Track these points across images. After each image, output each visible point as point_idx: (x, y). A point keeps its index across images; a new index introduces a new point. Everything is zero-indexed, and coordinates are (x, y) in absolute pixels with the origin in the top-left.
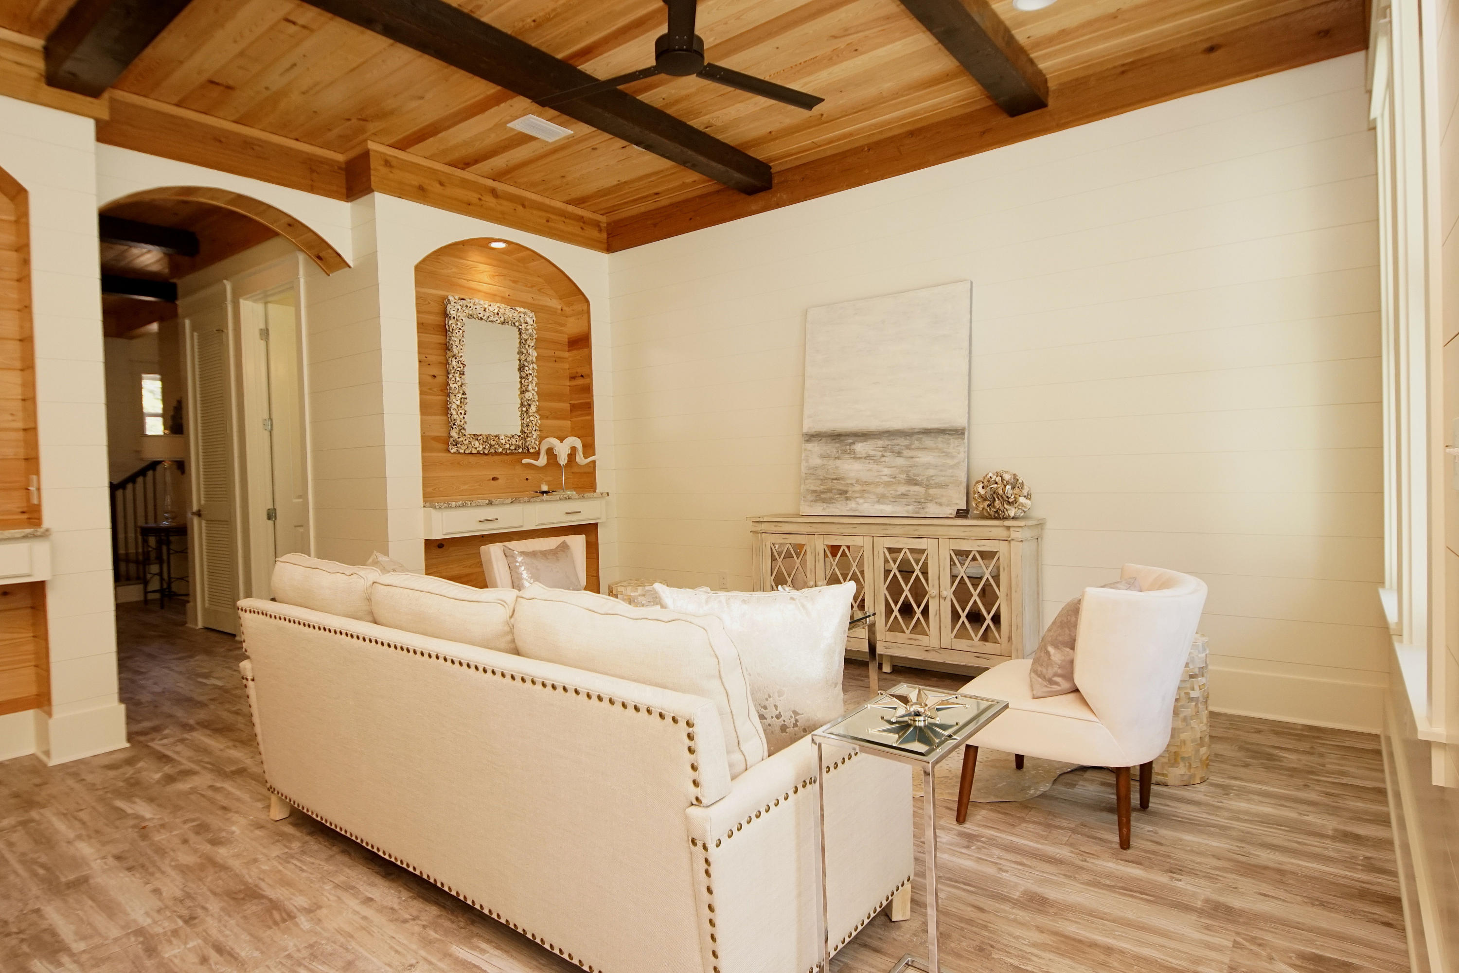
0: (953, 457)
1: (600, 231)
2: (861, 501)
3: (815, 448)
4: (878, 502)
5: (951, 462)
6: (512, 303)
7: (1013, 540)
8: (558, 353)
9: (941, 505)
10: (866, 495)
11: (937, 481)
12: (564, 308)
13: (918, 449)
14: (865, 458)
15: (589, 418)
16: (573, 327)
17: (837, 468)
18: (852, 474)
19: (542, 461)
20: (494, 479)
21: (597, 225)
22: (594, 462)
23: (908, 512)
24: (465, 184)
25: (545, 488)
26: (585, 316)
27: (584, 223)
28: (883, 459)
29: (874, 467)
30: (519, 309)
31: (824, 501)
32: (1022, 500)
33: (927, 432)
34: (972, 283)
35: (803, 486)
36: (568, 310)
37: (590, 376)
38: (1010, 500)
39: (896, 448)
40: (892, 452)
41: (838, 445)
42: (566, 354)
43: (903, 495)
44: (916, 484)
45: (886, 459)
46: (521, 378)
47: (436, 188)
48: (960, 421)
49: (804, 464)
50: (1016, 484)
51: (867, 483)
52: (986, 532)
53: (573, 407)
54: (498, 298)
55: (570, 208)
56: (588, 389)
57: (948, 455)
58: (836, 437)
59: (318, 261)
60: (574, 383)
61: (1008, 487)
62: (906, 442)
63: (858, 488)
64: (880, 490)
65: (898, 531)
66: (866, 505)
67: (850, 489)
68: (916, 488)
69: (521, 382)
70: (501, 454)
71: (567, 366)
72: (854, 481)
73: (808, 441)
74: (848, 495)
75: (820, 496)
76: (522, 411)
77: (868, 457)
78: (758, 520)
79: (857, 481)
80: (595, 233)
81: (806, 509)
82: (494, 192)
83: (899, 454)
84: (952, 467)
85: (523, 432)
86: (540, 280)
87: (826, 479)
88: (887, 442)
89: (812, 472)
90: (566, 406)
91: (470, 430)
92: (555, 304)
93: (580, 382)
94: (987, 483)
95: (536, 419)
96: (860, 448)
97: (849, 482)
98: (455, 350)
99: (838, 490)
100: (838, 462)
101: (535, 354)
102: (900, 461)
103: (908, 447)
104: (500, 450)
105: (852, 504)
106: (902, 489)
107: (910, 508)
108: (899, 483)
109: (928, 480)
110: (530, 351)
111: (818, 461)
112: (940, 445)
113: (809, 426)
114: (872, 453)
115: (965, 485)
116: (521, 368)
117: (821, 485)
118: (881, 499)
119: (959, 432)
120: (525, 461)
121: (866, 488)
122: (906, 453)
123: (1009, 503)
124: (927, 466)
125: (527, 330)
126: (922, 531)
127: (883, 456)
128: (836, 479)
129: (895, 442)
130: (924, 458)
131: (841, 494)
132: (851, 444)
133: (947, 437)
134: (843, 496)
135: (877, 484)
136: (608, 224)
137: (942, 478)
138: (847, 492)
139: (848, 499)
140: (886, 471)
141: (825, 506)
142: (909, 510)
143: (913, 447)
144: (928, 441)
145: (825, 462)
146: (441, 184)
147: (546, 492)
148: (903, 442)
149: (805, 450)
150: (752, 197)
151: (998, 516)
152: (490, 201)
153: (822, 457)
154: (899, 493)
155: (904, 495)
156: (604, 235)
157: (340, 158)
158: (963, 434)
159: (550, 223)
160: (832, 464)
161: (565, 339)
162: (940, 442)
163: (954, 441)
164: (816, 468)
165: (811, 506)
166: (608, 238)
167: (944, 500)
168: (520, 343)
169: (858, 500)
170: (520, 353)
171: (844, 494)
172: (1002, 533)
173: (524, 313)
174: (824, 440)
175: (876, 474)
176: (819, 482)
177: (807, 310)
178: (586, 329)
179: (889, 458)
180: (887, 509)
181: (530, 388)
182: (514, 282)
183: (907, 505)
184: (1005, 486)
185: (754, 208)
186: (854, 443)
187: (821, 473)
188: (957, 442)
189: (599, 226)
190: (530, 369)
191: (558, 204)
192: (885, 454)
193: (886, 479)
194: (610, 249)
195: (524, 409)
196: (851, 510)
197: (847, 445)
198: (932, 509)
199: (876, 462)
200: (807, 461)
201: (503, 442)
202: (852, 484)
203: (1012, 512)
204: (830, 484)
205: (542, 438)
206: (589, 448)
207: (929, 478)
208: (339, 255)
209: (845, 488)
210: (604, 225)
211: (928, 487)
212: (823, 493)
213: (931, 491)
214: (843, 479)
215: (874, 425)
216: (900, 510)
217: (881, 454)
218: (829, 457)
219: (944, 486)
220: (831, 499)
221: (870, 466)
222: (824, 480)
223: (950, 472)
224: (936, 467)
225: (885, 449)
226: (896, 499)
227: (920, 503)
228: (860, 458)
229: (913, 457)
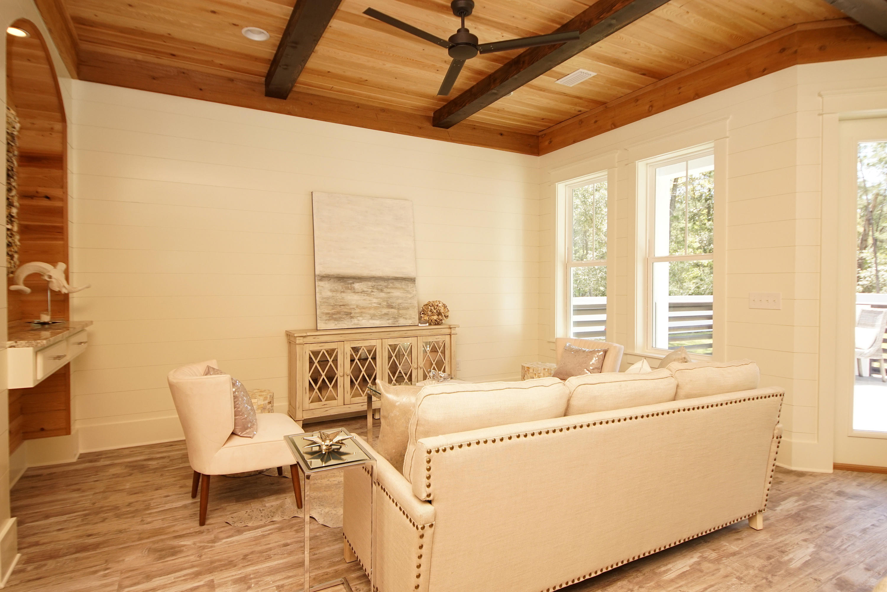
0: (410, 293)
2: (361, 318)
3: (324, 285)
4: (371, 319)
5: (410, 296)
9: (406, 319)
10: (363, 315)
11: (403, 306)
13: (392, 288)
14: (361, 292)
17: (343, 298)
18: (354, 302)
23: (389, 324)
25: (46, 319)
28: (372, 293)
29: (368, 298)
31: (335, 319)
32: (448, 314)
33: (396, 279)
34: (412, 201)
35: (317, 311)
37: (63, 198)
38: (445, 315)
39: (380, 287)
40: (378, 289)
41: (342, 284)
44: (392, 308)
45: (374, 293)
48: (412, 274)
49: (318, 295)
51: (364, 308)
52: (440, 332)
56: (59, 213)
57: (408, 292)
58: (341, 278)
62: (385, 284)
63: (358, 311)
64: (372, 312)
66: (364, 321)
67: (353, 311)
68: (393, 310)
72: (355, 307)
73: (321, 280)
74: (352, 315)
75: (332, 317)
77: (363, 292)
79: (357, 306)
81: (324, 326)
83: (382, 291)
84: (410, 298)
87: (336, 305)
88: (374, 284)
89: (326, 301)
96: (357, 286)
97: (352, 307)
99: (345, 312)
100: (344, 295)
102: (382, 295)
103: (387, 287)
105: (355, 321)
106: (385, 311)
107: (390, 321)
108: (383, 307)
109: (398, 306)
111: (329, 294)
112: (404, 287)
113: (319, 270)
114: (366, 289)
115: (416, 307)
117: (333, 309)
118: (373, 317)
119: (412, 280)
121: (363, 310)
122: (385, 290)
124: (398, 298)
126: (408, 333)
127: (372, 292)
128: (343, 305)
129: (379, 283)
130: (396, 293)
131: (347, 315)
132: (351, 283)
133: (407, 282)
134: (349, 316)
135: (370, 308)
137: (406, 305)
138: (351, 313)
139: (352, 317)
140: (375, 300)
141: (336, 323)
143: (389, 287)
144: (397, 284)
145: (334, 294)
148: (383, 284)
149: (319, 286)
153: (331, 291)
154: (383, 313)
155: (386, 314)
158: (415, 281)
160: (339, 296)
162: (403, 284)
163: (410, 285)
164: (328, 298)
165: (326, 323)
167: (407, 316)
169: (358, 318)
171: (349, 315)
174: (332, 280)
175: (369, 302)
176: (331, 307)
177: (312, 193)
179: (376, 293)
180: (377, 323)
183: (388, 320)
184: (442, 308)
186: (353, 283)
187: (332, 302)
188: (412, 285)
192: (373, 290)
193: (375, 305)
196: (355, 324)
197: (348, 284)
198: (402, 322)
199: (368, 295)
200: (321, 293)
202: (354, 308)
204: (338, 309)
207: (399, 304)
209: (349, 311)
211: (399, 309)
212: (334, 314)
213: (401, 312)
214: (348, 305)
215: (365, 273)
216: (385, 323)
217: (371, 290)
218: (336, 291)
219: (407, 309)
220: (340, 318)
221: (365, 297)
222: (334, 306)
223: (409, 301)
224: (402, 298)
225: (373, 287)
226: (381, 317)
227: (395, 318)
228: (358, 293)
229: (389, 293)
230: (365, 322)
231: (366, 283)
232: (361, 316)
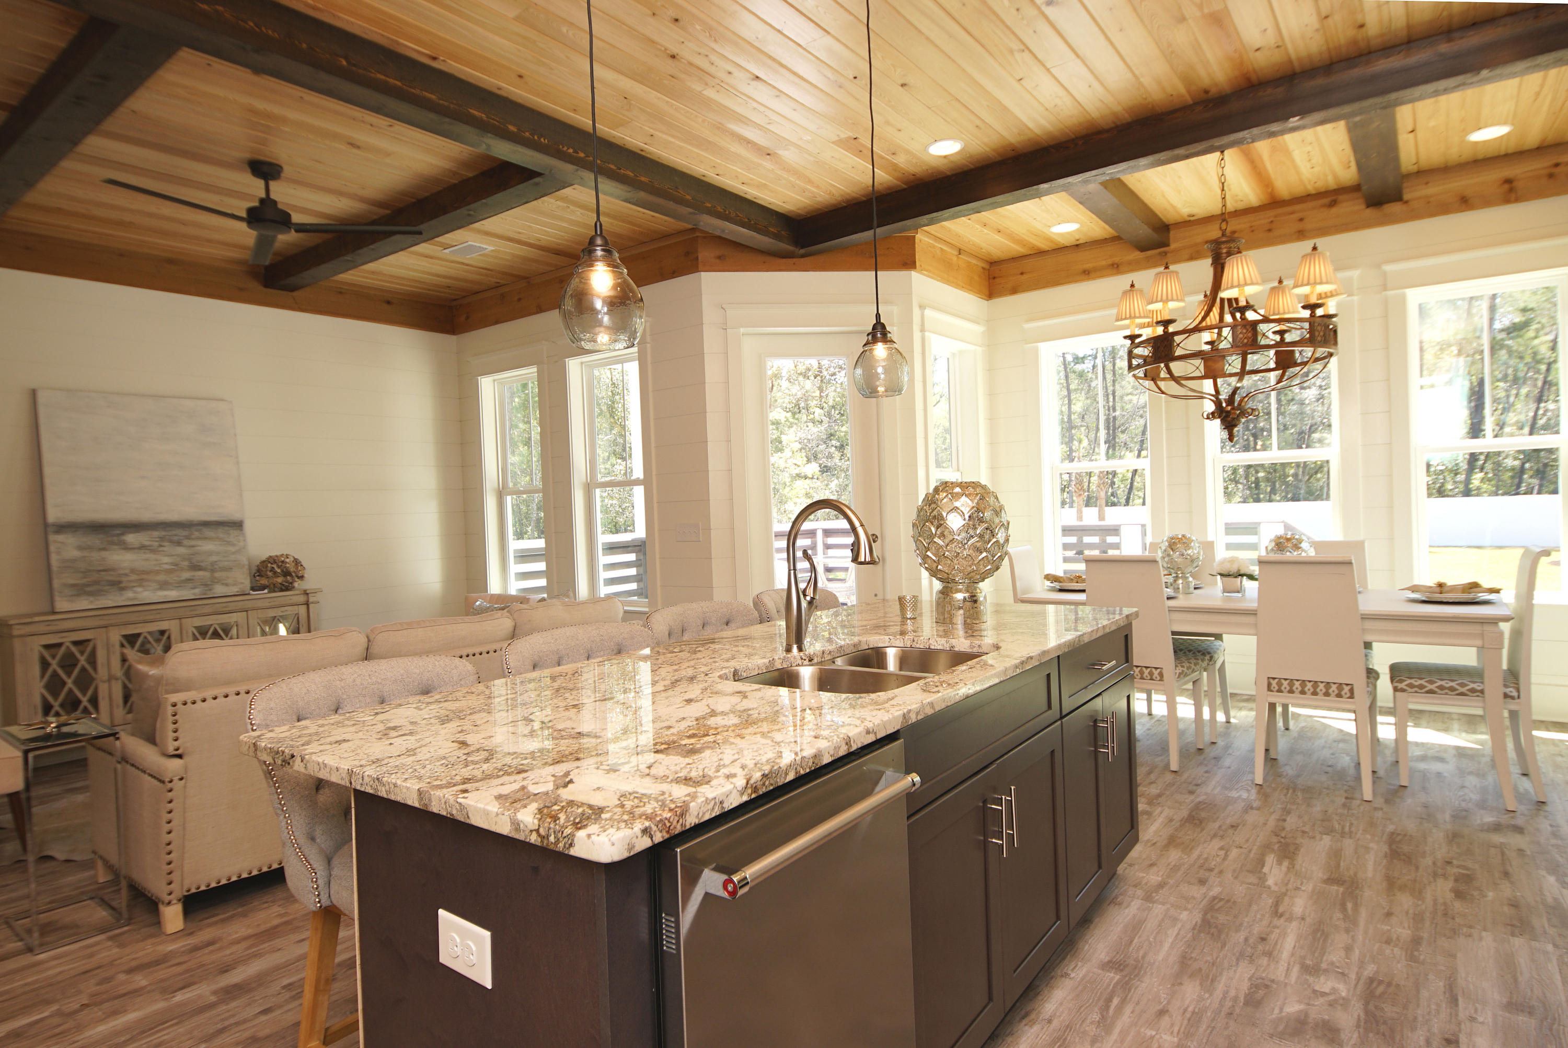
0: (234, 545)
2: (139, 589)
3: (65, 539)
4: (160, 588)
5: (232, 549)
9: (227, 585)
10: (145, 583)
11: (221, 565)
13: (199, 538)
14: (139, 548)
17: (103, 559)
18: (125, 565)
23: (194, 594)
28: (161, 549)
29: (152, 556)
31: (89, 593)
32: (304, 573)
33: (206, 524)
34: (232, 404)
35: (55, 582)
38: (297, 575)
39: (176, 538)
40: (171, 541)
41: (100, 536)
43: (187, 580)
44: (200, 569)
45: (166, 548)
48: (235, 515)
49: (54, 557)
50: (297, 562)
51: (145, 572)
57: (229, 543)
58: (97, 527)
61: (294, 565)
62: (185, 533)
63: (134, 577)
64: (161, 577)
65: (202, 610)
66: (145, 593)
67: (124, 579)
68: (201, 573)
72: (127, 572)
74: (122, 585)
75: (82, 590)
77: (142, 547)
79: (133, 571)
81: (62, 606)
83: (179, 543)
84: (234, 553)
87: (90, 571)
88: (163, 533)
96: (130, 538)
97: (122, 572)
99: (108, 581)
100: (104, 554)
102: (181, 550)
103: (188, 538)
105: (130, 594)
106: (186, 575)
107: (197, 591)
108: (182, 570)
111: (76, 553)
112: (221, 536)
114: (147, 543)
115: (247, 567)
117: (84, 577)
118: (164, 585)
119: (238, 525)
121: (146, 576)
122: (186, 542)
123: (296, 577)
124: (210, 553)
127: (161, 546)
128: (104, 570)
129: (174, 532)
130: (207, 547)
131: (112, 585)
132: (119, 535)
133: (227, 528)
134: (116, 587)
135: (157, 572)
137: (226, 563)
138: (120, 582)
139: (123, 589)
140: (166, 560)
141: (91, 599)
142: (196, 593)
143: (193, 537)
144: (208, 532)
145: (86, 553)
148: (182, 532)
149: (54, 541)
153: (80, 548)
154: (183, 578)
155: (189, 580)
158: (241, 525)
160: (95, 555)
162: (220, 533)
163: (233, 533)
164: (74, 561)
167: (230, 581)
169: (135, 589)
171: (118, 585)
174: (80, 531)
175: (155, 562)
176: (81, 575)
177: (33, 393)
179: (168, 548)
180: (173, 594)
183: (193, 588)
184: (292, 564)
186: (123, 534)
187: (82, 565)
188: (236, 532)
192: (163, 544)
193: (167, 566)
197: (114, 536)
198: (219, 590)
199: (153, 551)
200: (57, 553)
202: (126, 575)
204: (95, 576)
207: (213, 563)
209: (117, 579)
211: (213, 571)
212: (87, 585)
213: (217, 575)
214: (113, 569)
215: (146, 516)
216: (187, 594)
217: (157, 543)
218: (90, 548)
219: (229, 569)
220: (99, 590)
221: (147, 556)
222: (86, 572)
223: (232, 557)
224: (218, 553)
225: (162, 539)
226: (180, 585)
227: (206, 585)
228: (134, 549)
229: (193, 546)
230: (147, 594)
231: (149, 532)
232: (140, 586)
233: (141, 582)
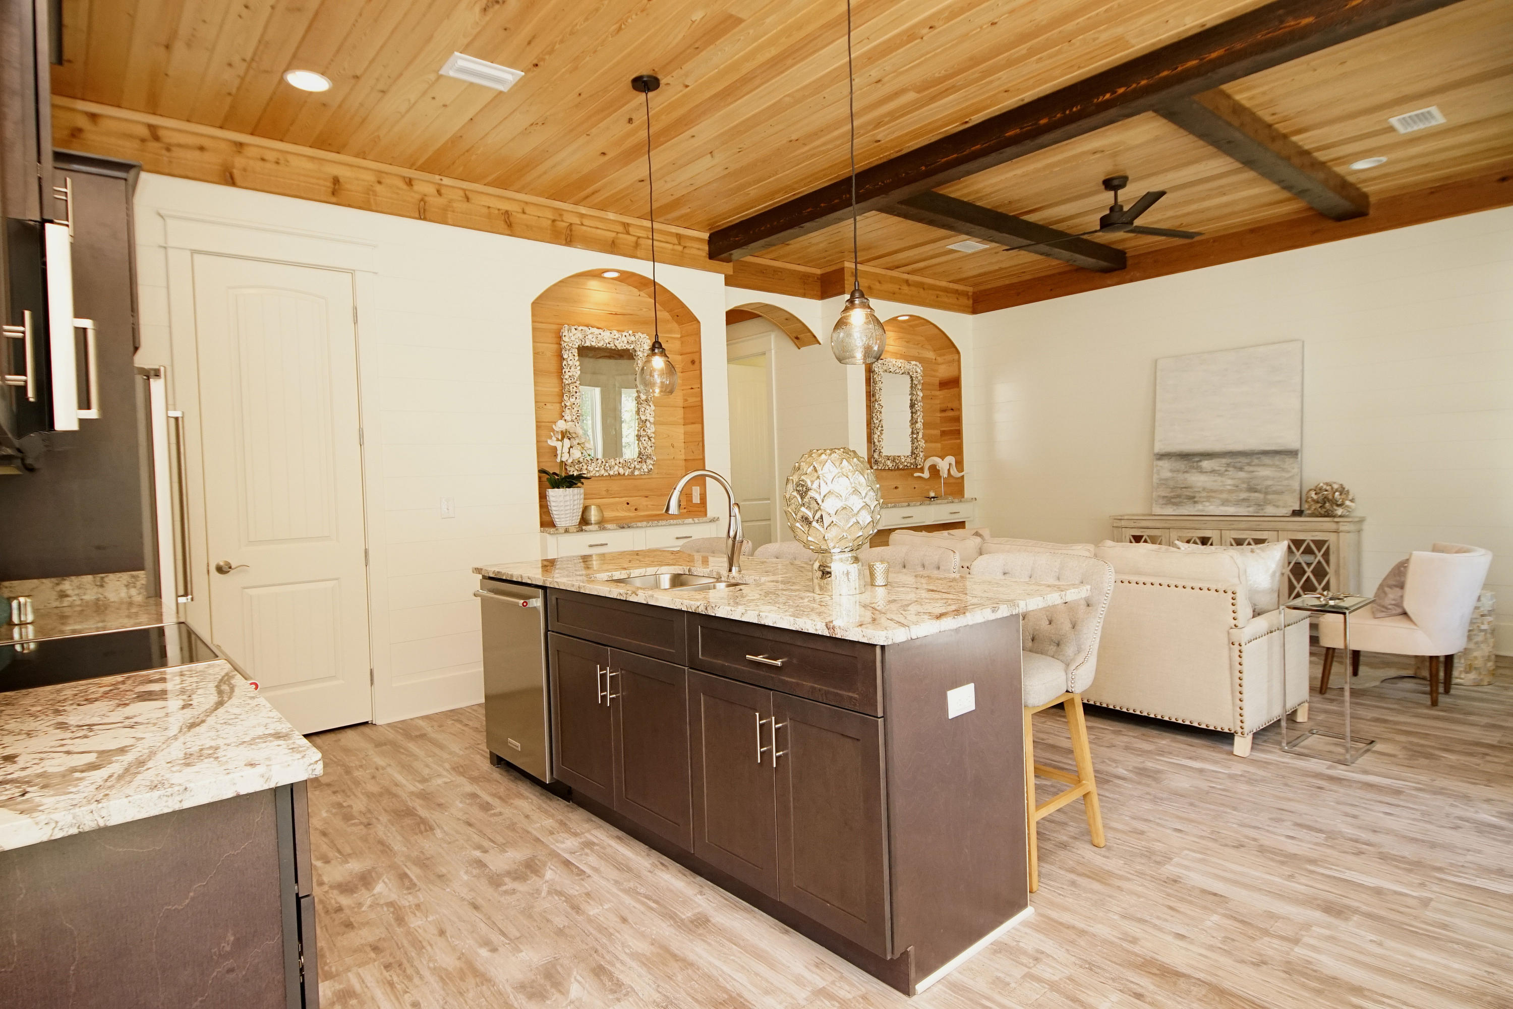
0: (1288, 472)
1: (968, 299)
2: (1207, 504)
3: (1165, 464)
4: (1223, 505)
5: (1287, 475)
6: (908, 358)
7: (1342, 532)
8: (934, 393)
9: (1277, 507)
10: (1212, 500)
11: (1274, 489)
12: (937, 358)
13: (1258, 465)
14: (1211, 472)
15: (958, 441)
16: (944, 372)
17: (1185, 479)
18: (1199, 484)
19: (926, 475)
20: (896, 488)
21: (965, 294)
22: (963, 476)
23: (1249, 512)
24: (893, 280)
25: (932, 494)
26: (956, 364)
27: (959, 294)
28: (1227, 473)
29: (1219, 479)
30: (913, 363)
31: (1175, 504)
32: (1348, 503)
33: (1265, 453)
34: (1303, 342)
35: (1154, 494)
36: (940, 359)
37: (959, 409)
38: (1339, 503)
39: (1238, 465)
40: (1235, 467)
41: (1185, 462)
42: (938, 393)
43: (1244, 500)
44: (1256, 492)
45: (1230, 473)
46: (912, 413)
47: (877, 286)
48: (1294, 445)
49: (1155, 476)
50: (1342, 490)
51: (1212, 491)
52: (1318, 526)
53: (943, 433)
54: (899, 356)
55: (952, 285)
56: (958, 420)
57: (1283, 470)
58: (1185, 456)
59: (796, 340)
60: (944, 414)
61: (1337, 494)
62: (1247, 460)
63: (1204, 494)
64: (1224, 496)
65: (1243, 525)
67: (1197, 495)
68: (1256, 495)
69: (912, 416)
70: (901, 469)
71: (938, 402)
72: (1200, 490)
73: (1159, 459)
74: (1196, 500)
75: (1169, 501)
76: (912, 437)
77: (1213, 471)
78: (1120, 518)
79: (1204, 489)
80: (964, 301)
81: (1157, 510)
82: (907, 282)
83: (1241, 469)
84: (1287, 479)
85: (913, 453)
86: (923, 338)
87: (1176, 487)
88: (1230, 460)
89: (1163, 482)
90: (937, 432)
91: (885, 453)
92: (931, 355)
93: (950, 414)
94: (1318, 490)
95: (922, 443)
96: (1206, 464)
97: (1196, 490)
98: (877, 397)
99: (1187, 496)
100: (1186, 475)
101: (922, 395)
102: (1242, 475)
103: (1249, 464)
104: (901, 467)
105: (1200, 507)
106: (1243, 495)
107: (1251, 509)
108: (1241, 490)
109: (1266, 489)
110: (918, 393)
111: (1169, 475)
112: (1277, 463)
113: (1159, 448)
114: (1217, 468)
115: (1298, 492)
116: (912, 406)
117: (1172, 492)
118: (1225, 502)
119: (1293, 454)
120: (916, 475)
121: (1213, 494)
122: (1247, 468)
123: (1338, 505)
124: (1267, 478)
125: (917, 377)
126: (1264, 525)
127: (1226, 471)
128: (1185, 488)
129: (1238, 460)
130: (1264, 472)
131: (1189, 499)
132: (1198, 462)
133: (1283, 456)
134: (1191, 501)
135: (1221, 492)
136: (974, 293)
137: (1279, 487)
138: (1194, 497)
139: (1195, 502)
140: (1230, 482)
141: (1175, 508)
142: (1251, 510)
143: (1253, 464)
144: (1266, 460)
145: (1175, 475)
146: (880, 282)
147: (934, 498)
148: (1244, 460)
149: (1157, 466)
150: (1107, 275)
151: (1328, 514)
152: (905, 288)
153: (1171, 471)
154: (1241, 498)
155: (1246, 500)
156: (971, 302)
157: (818, 272)
158: (1296, 454)
159: (939, 299)
160: (1181, 476)
161: (936, 381)
162: (1277, 460)
163: (1289, 461)
164: (1166, 480)
165: (1162, 508)
166: (973, 304)
167: (1281, 504)
168: (912, 387)
169: (1204, 503)
170: (912, 394)
171: (1192, 499)
172: (1333, 526)
173: (916, 365)
174: (1173, 459)
175: (1220, 484)
176: (1170, 490)
177: (1156, 361)
178: (956, 373)
179: (1232, 472)
180: (1231, 510)
181: (919, 420)
182: (907, 342)
183: (1248, 507)
184: (1334, 493)
185: (1109, 282)
186: (1200, 461)
187: (1171, 483)
188: (1291, 460)
189: (968, 295)
190: (919, 405)
191: (944, 284)
192: (1228, 469)
193: (1229, 487)
194: (974, 312)
195: (915, 436)
196: (1198, 510)
197: (1194, 462)
198: (1270, 510)
199: (1221, 475)
200: (1158, 474)
201: (903, 460)
202: (1199, 492)
203: (1339, 511)
204: (1179, 492)
205: (926, 458)
206: (960, 464)
207: (1268, 487)
208: (815, 337)
209: (1192, 495)
210: (970, 294)
211: (1266, 493)
212: (1173, 498)
213: (1270, 497)
214: (1191, 488)
215: (1218, 447)
216: (1242, 511)
217: (1224, 469)
218: (1178, 471)
219: (1281, 493)
220: (1181, 502)
221: (1216, 478)
222: (1174, 489)
223: (1285, 483)
224: (1273, 479)
225: (1228, 465)
226: (1238, 503)
227: (1259, 505)
228: (1206, 472)
229: (1253, 472)
230: (1212, 508)
231: (1219, 460)
232: (1208, 501)
233: (1208, 499)
